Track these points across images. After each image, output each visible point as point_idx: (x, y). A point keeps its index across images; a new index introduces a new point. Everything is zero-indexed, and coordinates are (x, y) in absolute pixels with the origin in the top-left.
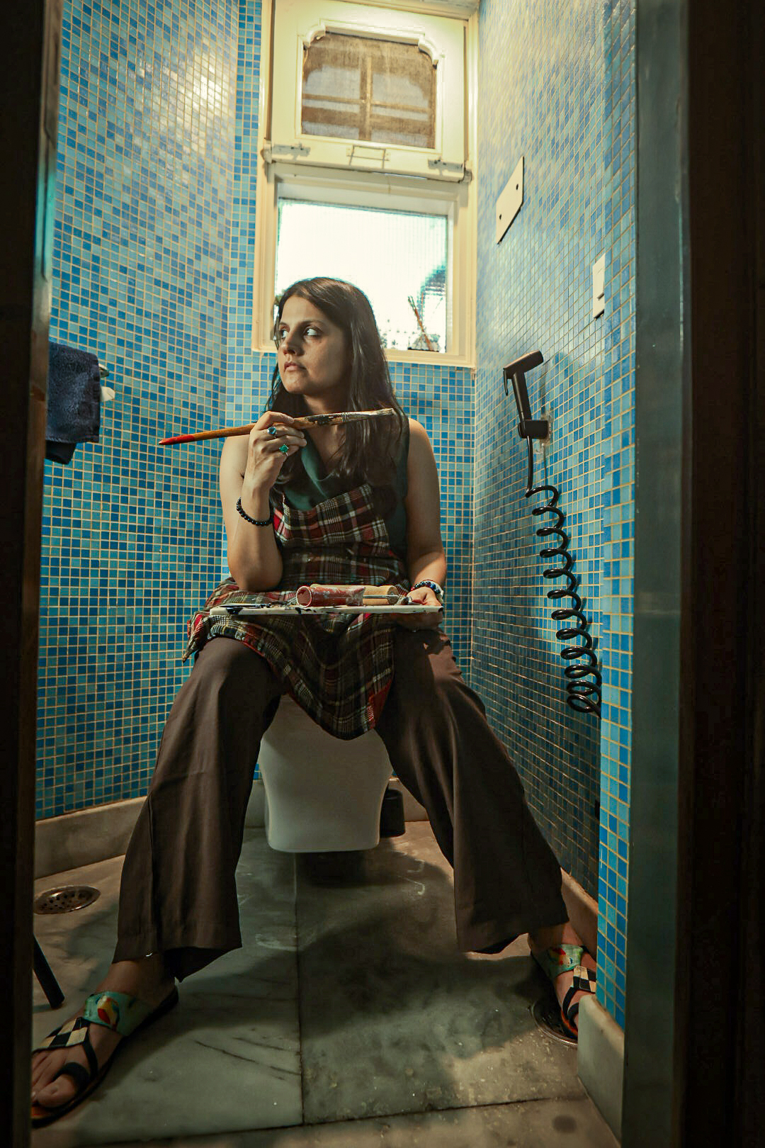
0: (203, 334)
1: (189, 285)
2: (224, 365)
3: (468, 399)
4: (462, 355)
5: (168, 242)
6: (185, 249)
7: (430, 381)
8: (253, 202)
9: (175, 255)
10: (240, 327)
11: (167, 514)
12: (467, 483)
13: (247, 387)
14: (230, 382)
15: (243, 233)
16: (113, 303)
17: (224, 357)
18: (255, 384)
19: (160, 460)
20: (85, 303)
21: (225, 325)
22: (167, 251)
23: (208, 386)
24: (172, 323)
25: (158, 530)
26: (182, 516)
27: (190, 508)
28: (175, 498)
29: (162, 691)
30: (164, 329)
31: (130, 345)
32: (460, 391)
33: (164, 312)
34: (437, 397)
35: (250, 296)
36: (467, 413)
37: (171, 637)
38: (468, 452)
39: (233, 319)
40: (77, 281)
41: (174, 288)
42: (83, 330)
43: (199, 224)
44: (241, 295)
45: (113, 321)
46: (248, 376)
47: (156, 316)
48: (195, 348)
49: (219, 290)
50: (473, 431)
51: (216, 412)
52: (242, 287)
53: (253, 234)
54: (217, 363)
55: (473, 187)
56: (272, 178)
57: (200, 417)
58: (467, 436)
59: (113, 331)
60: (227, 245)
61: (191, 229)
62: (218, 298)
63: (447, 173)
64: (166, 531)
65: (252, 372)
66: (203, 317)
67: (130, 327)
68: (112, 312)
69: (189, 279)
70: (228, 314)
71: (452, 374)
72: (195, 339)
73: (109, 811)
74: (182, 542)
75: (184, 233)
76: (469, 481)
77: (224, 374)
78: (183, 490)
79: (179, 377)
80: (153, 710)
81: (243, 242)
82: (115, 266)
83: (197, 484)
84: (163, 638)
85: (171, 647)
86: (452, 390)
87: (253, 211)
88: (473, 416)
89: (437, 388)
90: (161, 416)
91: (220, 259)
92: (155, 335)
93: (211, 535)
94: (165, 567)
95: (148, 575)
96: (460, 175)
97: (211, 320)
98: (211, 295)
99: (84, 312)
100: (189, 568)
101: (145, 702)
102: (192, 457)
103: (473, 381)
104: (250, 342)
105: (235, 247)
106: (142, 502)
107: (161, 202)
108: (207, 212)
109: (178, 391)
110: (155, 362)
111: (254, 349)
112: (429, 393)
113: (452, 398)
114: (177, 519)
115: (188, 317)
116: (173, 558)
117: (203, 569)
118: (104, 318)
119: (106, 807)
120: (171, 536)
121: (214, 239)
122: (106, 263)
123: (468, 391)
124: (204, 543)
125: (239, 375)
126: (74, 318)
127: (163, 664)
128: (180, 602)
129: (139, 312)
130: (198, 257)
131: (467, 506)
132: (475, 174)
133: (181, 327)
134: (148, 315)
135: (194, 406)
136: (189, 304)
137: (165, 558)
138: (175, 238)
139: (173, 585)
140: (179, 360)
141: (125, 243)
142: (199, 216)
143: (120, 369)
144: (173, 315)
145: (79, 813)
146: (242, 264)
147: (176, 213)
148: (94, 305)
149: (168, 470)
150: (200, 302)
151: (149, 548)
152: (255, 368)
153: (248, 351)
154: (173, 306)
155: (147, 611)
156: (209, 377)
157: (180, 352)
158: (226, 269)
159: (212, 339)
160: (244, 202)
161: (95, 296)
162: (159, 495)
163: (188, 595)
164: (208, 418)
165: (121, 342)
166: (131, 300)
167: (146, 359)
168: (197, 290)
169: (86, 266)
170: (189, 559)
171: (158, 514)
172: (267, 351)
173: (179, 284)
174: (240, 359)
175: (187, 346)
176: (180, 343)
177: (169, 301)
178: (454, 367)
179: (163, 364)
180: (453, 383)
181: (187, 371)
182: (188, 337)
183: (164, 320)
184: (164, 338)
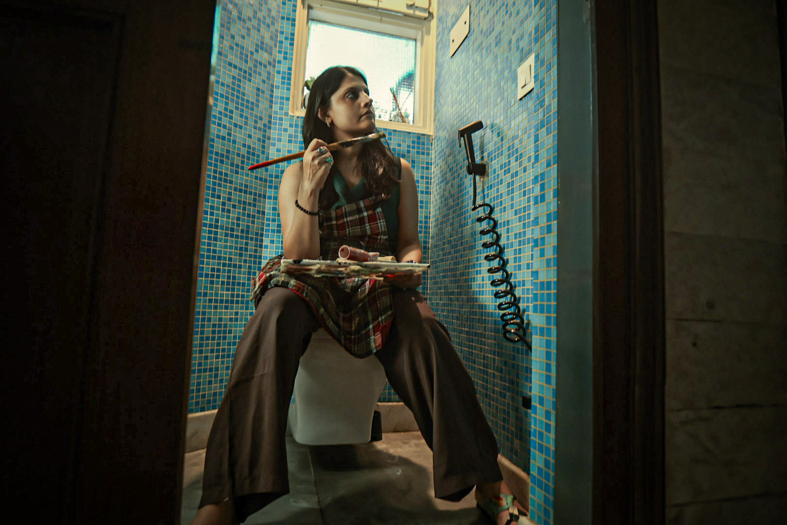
0: (258, 101)
1: (250, 68)
2: (270, 122)
3: (428, 154)
4: (424, 126)
5: (238, 39)
6: (249, 45)
7: (404, 141)
8: (294, 20)
9: (243, 48)
10: (282, 98)
11: (228, 217)
13: (285, 137)
14: (274, 133)
15: (286, 38)
17: (270, 117)
18: (290, 136)
19: (226, 181)
21: (272, 96)
22: (237, 45)
23: (259, 135)
25: (222, 228)
26: (238, 219)
27: (244, 214)
28: (234, 206)
29: (219, 338)
30: (233, 95)
32: (423, 149)
33: (233, 84)
34: (409, 152)
35: (289, 79)
36: (427, 163)
37: (227, 301)
38: (427, 188)
39: (277, 93)
41: (240, 69)
43: (259, 30)
44: (283, 78)
46: (286, 130)
47: (228, 86)
48: (252, 109)
49: (269, 73)
50: (431, 174)
51: (263, 153)
52: (284, 73)
53: (293, 39)
54: (265, 120)
55: (434, 23)
56: (306, 6)
57: (253, 154)
58: (427, 178)
60: (276, 46)
61: (253, 32)
62: (268, 78)
63: (418, 13)
64: (227, 229)
65: (288, 128)
66: (258, 89)
69: (250, 64)
70: (274, 89)
71: (419, 138)
72: (252, 103)
74: (237, 237)
75: (249, 35)
76: (428, 206)
77: (270, 128)
78: (240, 202)
79: (241, 127)
80: (212, 351)
81: (286, 44)
83: (249, 198)
84: (221, 301)
85: (226, 308)
86: (418, 148)
87: (293, 25)
88: (431, 165)
89: (409, 146)
90: (228, 151)
91: (271, 54)
92: (227, 98)
93: (257, 234)
94: (225, 253)
95: (214, 258)
96: (426, 15)
97: (263, 92)
98: (264, 76)
100: (241, 255)
101: (207, 345)
102: (246, 181)
103: (432, 143)
104: (288, 108)
105: (281, 47)
106: (212, 207)
107: (235, 13)
108: (264, 23)
109: (239, 136)
110: (226, 116)
111: (290, 113)
112: (404, 148)
113: (418, 153)
114: (235, 221)
115: (248, 88)
116: (231, 247)
117: (250, 256)
120: (230, 232)
121: (267, 40)
123: (428, 149)
124: (252, 239)
125: (280, 130)
127: (220, 319)
128: (234, 278)
130: (257, 51)
131: (426, 222)
132: (435, 15)
133: (244, 94)
134: (223, 84)
135: (249, 147)
136: (250, 80)
137: (226, 247)
138: (243, 37)
139: (230, 266)
140: (241, 116)
142: (259, 25)
144: (239, 86)
146: (285, 58)
147: (244, 21)
149: (230, 188)
150: (257, 80)
151: (216, 239)
152: (291, 126)
153: (286, 114)
154: (240, 80)
155: (212, 282)
156: (260, 129)
157: (242, 111)
158: (274, 60)
159: (263, 105)
160: (288, 19)
162: (224, 204)
163: (240, 273)
164: (258, 155)
168: (255, 72)
170: (241, 249)
171: (223, 216)
172: (299, 115)
173: (244, 67)
174: (281, 119)
175: (247, 107)
176: (242, 105)
177: (237, 77)
178: (420, 134)
179: (231, 118)
180: (418, 143)
181: (246, 124)
182: (248, 101)
183: (233, 89)
184: (232, 101)
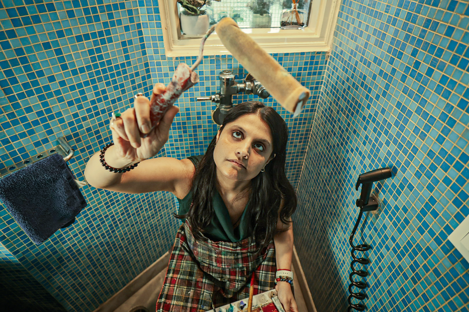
0: (127, 57)
1: (105, 24)
2: (148, 71)
3: (320, 73)
7: (296, 64)
10: (154, 38)
12: (309, 123)
13: (167, 82)
14: (155, 81)
16: (52, 79)
17: (147, 65)
20: (30, 94)
21: (142, 40)
24: (102, 64)
30: (98, 73)
31: (78, 100)
32: (316, 68)
33: (93, 59)
36: (318, 83)
38: (313, 106)
39: (147, 33)
40: (14, 81)
41: (94, 35)
42: (40, 114)
44: (149, 11)
45: (58, 92)
46: (166, 75)
47: (88, 67)
48: (125, 72)
49: (130, 12)
50: (319, 94)
54: (142, 71)
58: (315, 97)
59: (61, 100)
62: (131, 20)
65: (169, 72)
66: (124, 44)
67: (72, 88)
68: (54, 87)
69: (104, 17)
70: (142, 29)
71: (312, 58)
72: (123, 65)
73: (144, 274)
76: (310, 122)
77: (149, 77)
79: (120, 99)
80: (151, 240)
82: (38, 47)
84: (149, 218)
85: (153, 218)
88: (321, 84)
92: (93, 81)
95: (134, 203)
97: (130, 42)
98: (125, 21)
99: (34, 101)
101: (147, 240)
103: (326, 61)
104: (164, 50)
110: (100, 100)
111: (167, 55)
113: (309, 74)
115: (112, 51)
118: (50, 95)
119: (141, 274)
122: (29, 50)
123: (321, 68)
125: (160, 75)
126: (29, 110)
127: (151, 225)
128: (153, 201)
129: (75, 72)
133: (109, 63)
134: (82, 70)
136: (110, 40)
139: (148, 198)
140: (116, 88)
141: (37, 20)
143: (78, 121)
144: (101, 57)
148: (39, 91)
150: (118, 33)
152: (171, 69)
153: (163, 57)
154: (99, 50)
155: (139, 215)
156: (139, 86)
157: (115, 82)
159: (135, 54)
161: (36, 83)
165: (70, 103)
166: (64, 67)
167: (93, 102)
169: (14, 62)
172: (177, 56)
173: (97, 27)
174: (159, 64)
175: (119, 74)
176: (112, 75)
177: (94, 48)
178: (315, 52)
179: (106, 98)
180: (311, 63)
181: (123, 92)
182: (117, 67)
183: (96, 66)
184: (100, 80)
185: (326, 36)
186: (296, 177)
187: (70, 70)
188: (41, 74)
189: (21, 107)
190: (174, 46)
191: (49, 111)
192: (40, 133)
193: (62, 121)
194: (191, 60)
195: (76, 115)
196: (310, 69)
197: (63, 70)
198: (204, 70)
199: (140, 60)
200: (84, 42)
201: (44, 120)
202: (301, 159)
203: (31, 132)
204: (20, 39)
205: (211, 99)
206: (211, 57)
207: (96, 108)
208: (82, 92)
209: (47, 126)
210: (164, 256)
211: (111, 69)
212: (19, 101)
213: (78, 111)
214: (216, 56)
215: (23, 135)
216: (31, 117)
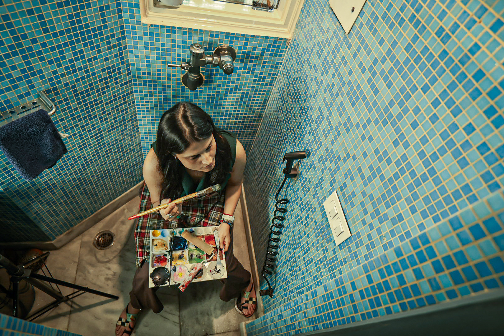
0: (104, 21)
2: (123, 33)
3: (280, 56)
4: (286, 25)
7: (260, 45)
10: (130, 5)
11: (107, 122)
12: (267, 94)
13: (141, 45)
14: (129, 42)
16: (34, 41)
17: (122, 27)
18: (146, 43)
20: (15, 54)
21: (118, 5)
23: (116, 51)
24: (81, 28)
25: (104, 130)
26: (115, 118)
27: (118, 113)
28: (109, 114)
29: (121, 171)
30: (76, 35)
31: (57, 60)
32: (277, 51)
33: (73, 23)
36: (278, 63)
37: (120, 157)
38: (272, 81)
42: (23, 71)
45: (40, 53)
46: (140, 38)
47: (68, 30)
48: (101, 34)
50: (278, 72)
51: (123, 63)
58: (274, 74)
59: (42, 59)
64: (108, 128)
65: (143, 36)
66: (101, 9)
67: (53, 49)
68: (36, 48)
71: (275, 42)
72: (100, 28)
73: (110, 205)
74: (117, 127)
77: (124, 38)
78: (112, 109)
79: (95, 58)
80: (118, 177)
82: (22, 14)
83: (119, 102)
84: (117, 159)
85: (121, 159)
88: (281, 64)
89: (264, 50)
90: (91, 85)
92: (72, 43)
93: (131, 117)
95: (105, 146)
97: (108, 7)
99: (18, 60)
100: (123, 134)
101: (115, 178)
102: (114, 93)
103: (287, 46)
104: (140, 16)
106: (93, 125)
109: (96, 66)
110: (77, 59)
111: (143, 22)
112: (258, 51)
113: (271, 55)
114: (113, 121)
115: (90, 16)
116: (114, 135)
117: (130, 130)
118: (33, 55)
119: (108, 204)
120: (111, 128)
122: (15, 16)
123: (282, 51)
124: (128, 121)
125: (135, 38)
126: (14, 68)
127: (119, 165)
128: (122, 146)
129: (55, 35)
133: (87, 26)
134: (62, 33)
135: (108, 68)
136: (89, 6)
137: (111, 137)
139: (117, 143)
140: (92, 48)
143: (57, 77)
144: (79, 21)
145: (99, 210)
148: (22, 51)
149: (102, 106)
151: (102, 138)
152: (145, 34)
153: (139, 22)
154: (78, 15)
155: (108, 156)
156: (114, 46)
157: (91, 43)
159: (112, 18)
161: (20, 45)
162: (101, 118)
163: (125, 141)
164: (119, 69)
166: (46, 31)
167: (71, 61)
170: (122, 131)
171: (103, 125)
172: (152, 24)
174: (134, 28)
175: (95, 36)
176: (90, 37)
177: (73, 13)
178: (278, 38)
179: (83, 57)
180: (274, 46)
181: (99, 51)
182: (94, 30)
183: (74, 29)
184: (78, 41)
185: (289, 24)
186: (252, 136)
187: (51, 33)
188: (25, 37)
189: (6, 65)
190: (149, 13)
191: (31, 69)
192: (23, 88)
193: (42, 77)
194: (165, 29)
195: (55, 72)
196: (273, 51)
197: (44, 33)
198: (177, 39)
199: (116, 23)
200: (65, 8)
201: (27, 76)
202: (257, 122)
203: (16, 87)
204: (7, 6)
205: (181, 67)
206: (184, 28)
207: (73, 66)
208: (61, 52)
209: (29, 82)
210: (129, 191)
211: (88, 32)
212: (5, 60)
213: (57, 69)
214: (189, 29)
215: (8, 89)
216: (15, 74)
